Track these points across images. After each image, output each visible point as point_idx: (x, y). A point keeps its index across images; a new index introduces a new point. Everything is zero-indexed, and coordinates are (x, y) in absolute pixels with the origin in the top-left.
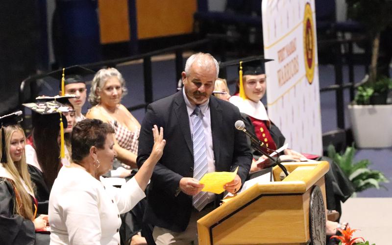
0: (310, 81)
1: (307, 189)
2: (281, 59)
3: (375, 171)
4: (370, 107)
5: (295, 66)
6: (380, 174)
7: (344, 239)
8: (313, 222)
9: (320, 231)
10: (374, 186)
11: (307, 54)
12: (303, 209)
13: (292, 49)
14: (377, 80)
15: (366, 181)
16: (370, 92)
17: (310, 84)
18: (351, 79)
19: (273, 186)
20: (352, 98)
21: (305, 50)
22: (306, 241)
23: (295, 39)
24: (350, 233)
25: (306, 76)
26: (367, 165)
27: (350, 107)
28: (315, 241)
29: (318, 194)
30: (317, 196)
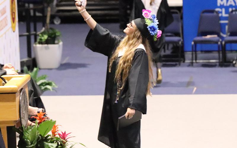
0: (14, 30)
1: (18, 90)
3: (50, 81)
4: (46, 45)
5: (5, 22)
6: (53, 83)
7: (38, 118)
8: (21, 109)
9: (25, 114)
10: (49, 89)
11: (12, 15)
12: (16, 102)
13: (4, 12)
15: (45, 87)
16: (46, 37)
17: (14, 32)
18: (35, 30)
20: (35, 41)
21: (11, 13)
22: (17, 120)
23: (6, 6)
24: (42, 115)
25: (12, 27)
26: (45, 78)
27: (34, 45)
28: (22, 120)
29: (24, 93)
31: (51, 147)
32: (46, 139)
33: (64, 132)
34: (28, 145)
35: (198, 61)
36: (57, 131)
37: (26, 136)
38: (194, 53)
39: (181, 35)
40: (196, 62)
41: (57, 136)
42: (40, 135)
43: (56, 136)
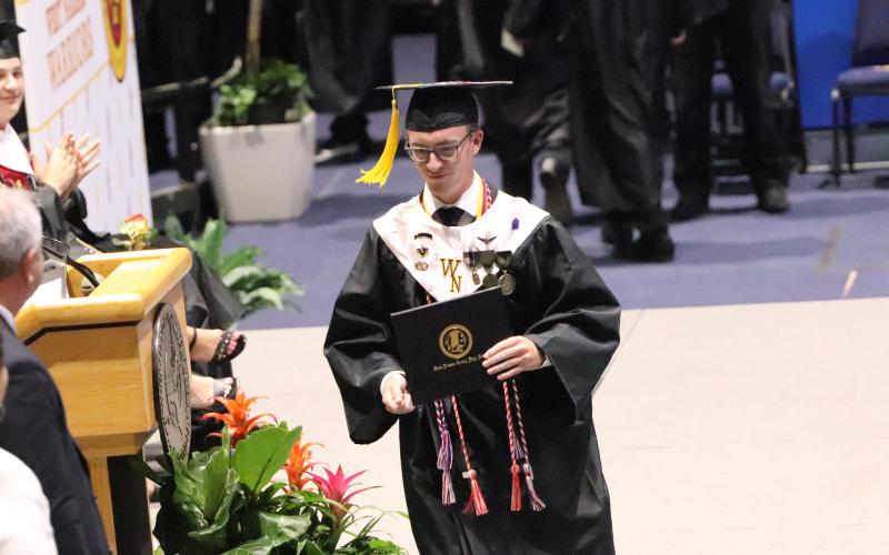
0: (120, 76)
1: (147, 312)
2: (54, 28)
3: (272, 272)
4: (250, 129)
5: (85, 42)
6: (283, 277)
7: (232, 419)
8: (162, 384)
9: (177, 404)
10: (272, 304)
11: (110, 14)
12: (138, 357)
13: (76, 2)
14: (262, 70)
15: (254, 294)
16: (248, 95)
17: (120, 81)
19: (70, 308)
21: (105, 5)
22: (149, 429)
24: (245, 405)
25: (112, 63)
26: (254, 258)
27: (204, 131)
28: (168, 427)
29: (170, 321)
30: (167, 327)
31: (287, 530)
32: (266, 502)
33: (334, 472)
34: (196, 528)
35: (858, 166)
36: (307, 467)
37: (185, 490)
38: (841, 132)
39: (788, 66)
40: (853, 171)
41: (311, 486)
42: (243, 486)
43: (306, 487)
